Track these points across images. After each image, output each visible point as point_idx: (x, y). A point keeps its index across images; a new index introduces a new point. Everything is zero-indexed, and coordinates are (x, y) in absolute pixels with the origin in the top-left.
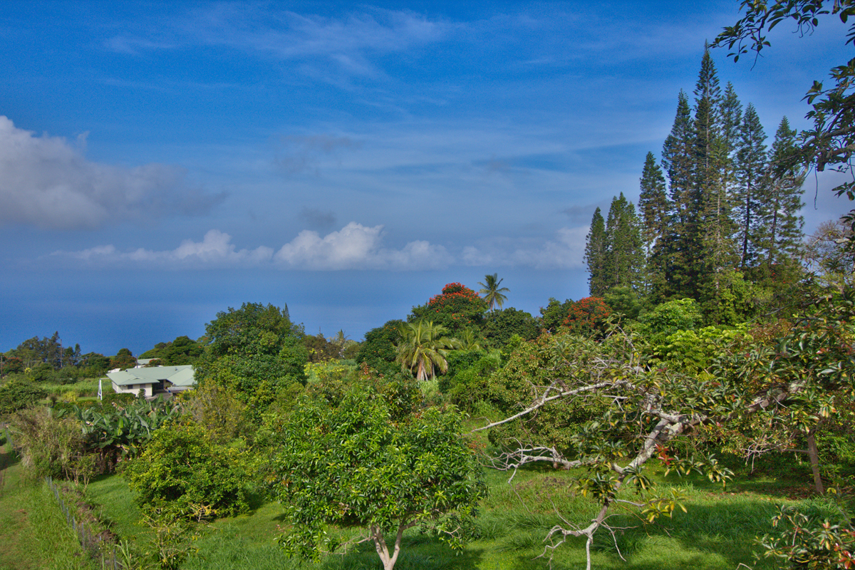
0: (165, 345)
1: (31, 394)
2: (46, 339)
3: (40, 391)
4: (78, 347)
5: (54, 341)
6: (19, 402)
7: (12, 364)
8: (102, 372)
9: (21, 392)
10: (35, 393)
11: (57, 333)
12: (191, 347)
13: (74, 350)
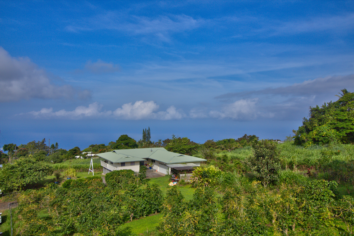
0: (94, 146)
1: (39, 171)
2: (39, 142)
3: (47, 168)
4: (57, 144)
5: (43, 143)
6: (27, 179)
7: (22, 152)
8: (72, 157)
9: (29, 169)
10: (43, 170)
11: (45, 139)
12: (130, 141)
13: (55, 145)
